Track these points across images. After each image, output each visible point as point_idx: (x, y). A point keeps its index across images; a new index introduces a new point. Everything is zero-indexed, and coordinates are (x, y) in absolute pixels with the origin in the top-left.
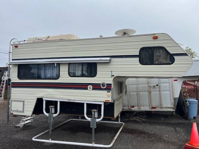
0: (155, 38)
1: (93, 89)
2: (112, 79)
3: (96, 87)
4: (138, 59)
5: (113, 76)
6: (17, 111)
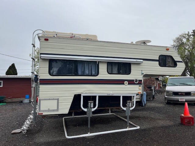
0: (168, 50)
1: (129, 84)
2: (142, 76)
3: (131, 82)
4: (158, 63)
5: (143, 74)
6: (49, 110)
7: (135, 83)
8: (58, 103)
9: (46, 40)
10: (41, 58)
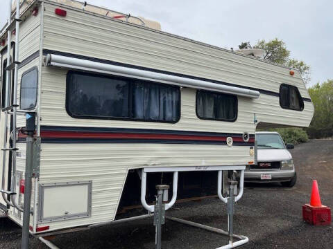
0: (292, 74)
4: (278, 99)
6: (67, 217)
7: (244, 142)
8: (90, 193)
9: (61, 13)
10: (52, 63)
